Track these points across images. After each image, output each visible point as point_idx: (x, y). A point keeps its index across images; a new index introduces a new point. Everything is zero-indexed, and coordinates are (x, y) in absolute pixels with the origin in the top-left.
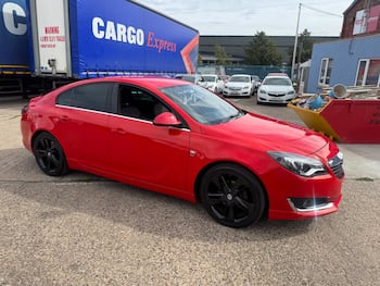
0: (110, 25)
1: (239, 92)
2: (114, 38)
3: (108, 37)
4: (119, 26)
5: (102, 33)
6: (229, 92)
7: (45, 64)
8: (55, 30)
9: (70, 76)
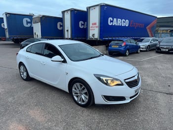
0: (115, 20)
2: (116, 25)
4: (118, 20)
5: (112, 23)
7: (91, 36)
8: (95, 24)
9: (99, 39)
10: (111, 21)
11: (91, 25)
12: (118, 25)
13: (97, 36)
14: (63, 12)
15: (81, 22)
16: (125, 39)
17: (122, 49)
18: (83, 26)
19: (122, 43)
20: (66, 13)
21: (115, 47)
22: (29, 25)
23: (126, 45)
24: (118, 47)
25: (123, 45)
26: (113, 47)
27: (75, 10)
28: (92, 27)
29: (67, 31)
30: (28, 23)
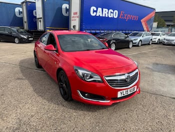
0: (100, 9)
1: (172, 42)
2: (101, 15)
3: (98, 15)
4: (104, 10)
5: (95, 13)
6: (166, 42)
8: (76, 13)
10: (94, 11)
11: (72, 15)
12: (104, 16)
28: (73, 17)
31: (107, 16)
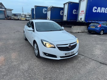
0: (99, 8)
4: (102, 8)
7: (79, 19)
8: (83, 11)
9: (84, 22)
10: (95, 9)
11: (80, 12)
12: (102, 12)
13: (83, 20)
14: (64, 4)
15: (74, 10)
16: (101, 23)
17: (98, 29)
18: (75, 13)
19: (98, 25)
20: (66, 5)
21: (93, 27)
22: (46, 12)
23: (101, 27)
24: (94, 27)
25: (99, 26)
26: (91, 27)
27: (71, 2)
28: (81, 13)
29: (65, 16)
30: (45, 11)
31: (104, 12)
